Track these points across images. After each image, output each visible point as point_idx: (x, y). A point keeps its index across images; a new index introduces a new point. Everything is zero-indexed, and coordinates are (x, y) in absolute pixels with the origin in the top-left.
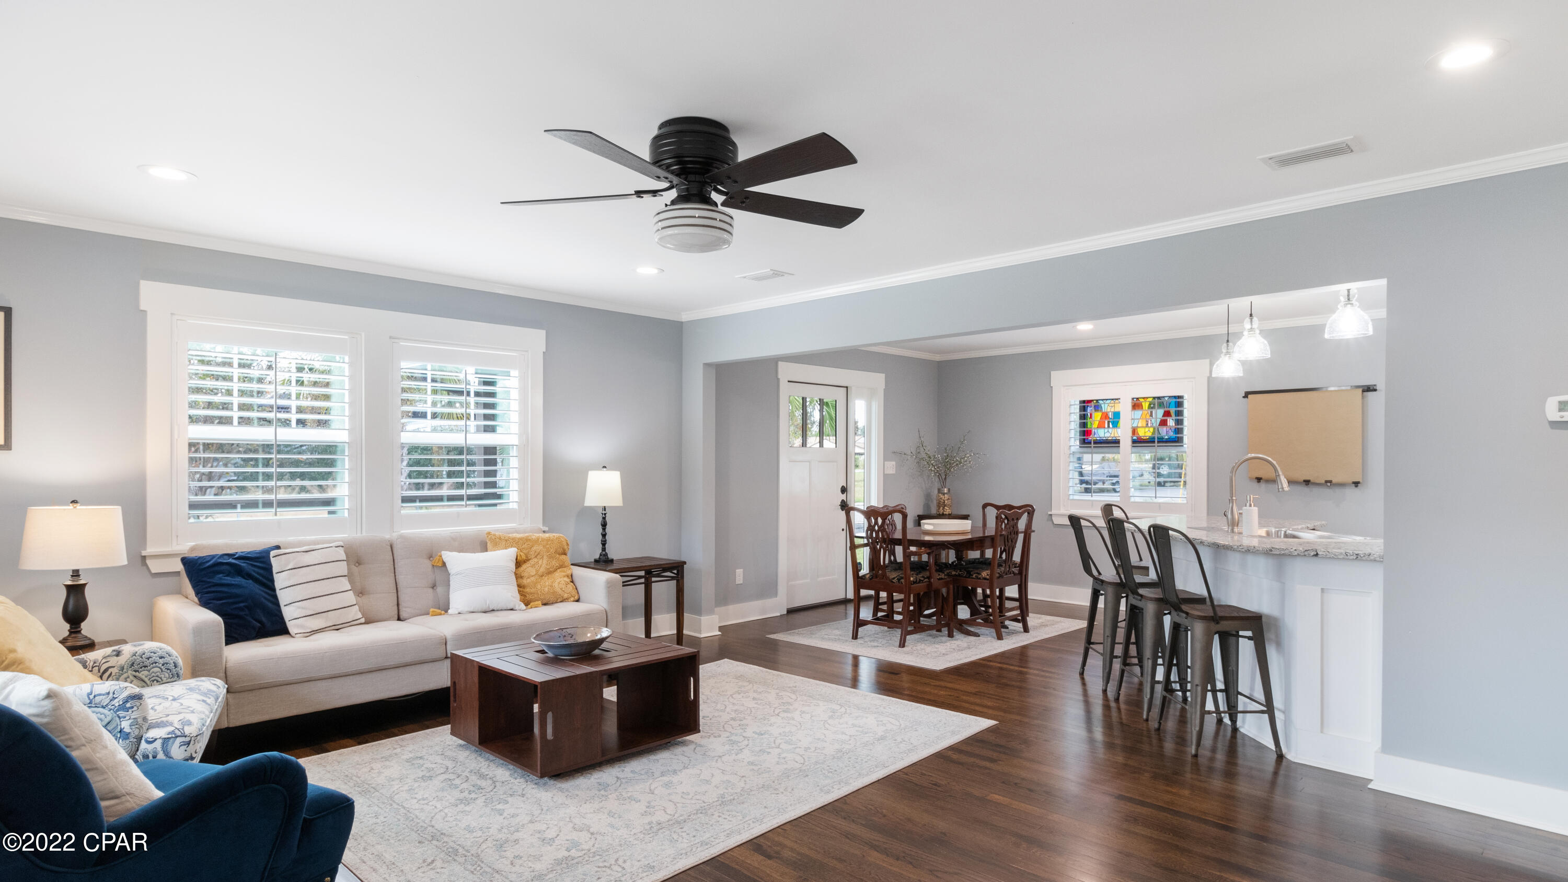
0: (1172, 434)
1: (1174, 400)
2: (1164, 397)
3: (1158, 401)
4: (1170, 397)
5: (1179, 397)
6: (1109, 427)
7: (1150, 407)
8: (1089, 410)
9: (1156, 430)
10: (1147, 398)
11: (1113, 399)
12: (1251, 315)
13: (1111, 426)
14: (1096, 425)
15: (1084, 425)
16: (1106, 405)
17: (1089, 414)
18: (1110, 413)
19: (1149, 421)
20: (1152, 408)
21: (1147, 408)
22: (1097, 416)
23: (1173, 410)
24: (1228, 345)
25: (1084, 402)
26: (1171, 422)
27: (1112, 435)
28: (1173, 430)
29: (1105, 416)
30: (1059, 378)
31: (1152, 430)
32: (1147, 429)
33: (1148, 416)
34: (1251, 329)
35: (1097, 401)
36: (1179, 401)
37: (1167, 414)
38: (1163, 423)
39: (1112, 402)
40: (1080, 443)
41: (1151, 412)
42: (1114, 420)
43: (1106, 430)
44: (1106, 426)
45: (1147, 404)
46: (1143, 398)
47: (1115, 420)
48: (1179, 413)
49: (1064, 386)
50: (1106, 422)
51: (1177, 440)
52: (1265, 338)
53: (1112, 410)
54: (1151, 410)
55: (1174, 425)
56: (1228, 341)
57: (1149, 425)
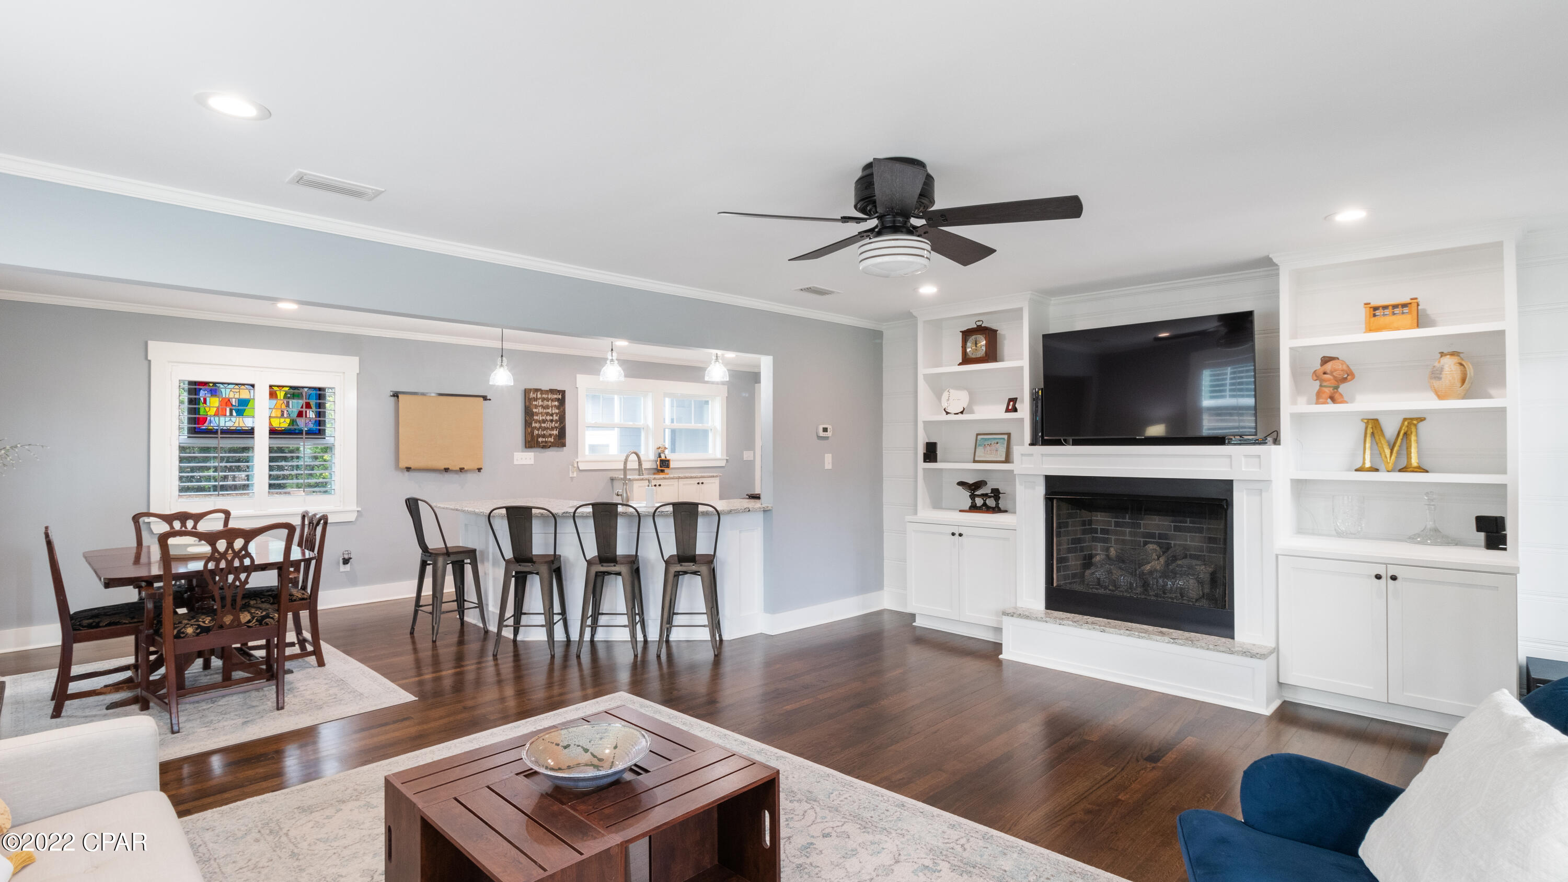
0: (311, 426)
1: (314, 392)
2: (303, 388)
3: (294, 392)
4: (310, 388)
5: (320, 389)
6: (231, 414)
7: (285, 397)
8: (202, 393)
9: (293, 422)
10: (283, 387)
11: (237, 384)
12: (612, 350)
13: (234, 414)
14: (212, 411)
15: (193, 411)
16: (228, 391)
17: (202, 399)
18: (234, 400)
19: (285, 412)
20: (289, 398)
21: (282, 398)
22: (214, 402)
23: (313, 403)
24: (502, 359)
25: (196, 383)
26: (311, 414)
27: (237, 425)
28: (313, 422)
29: (228, 402)
30: (158, 350)
31: (288, 421)
32: (282, 420)
33: (283, 406)
34: (612, 360)
35: (215, 384)
36: (320, 393)
37: (308, 406)
38: (300, 414)
39: (237, 387)
40: (189, 433)
41: (288, 403)
42: (242, 407)
43: (227, 419)
44: (228, 413)
45: (283, 394)
46: (278, 386)
47: (240, 408)
48: (320, 406)
49: (169, 362)
50: (228, 410)
51: (318, 431)
52: (620, 366)
53: (237, 396)
54: (288, 400)
55: (314, 417)
56: (502, 356)
57: (285, 416)
